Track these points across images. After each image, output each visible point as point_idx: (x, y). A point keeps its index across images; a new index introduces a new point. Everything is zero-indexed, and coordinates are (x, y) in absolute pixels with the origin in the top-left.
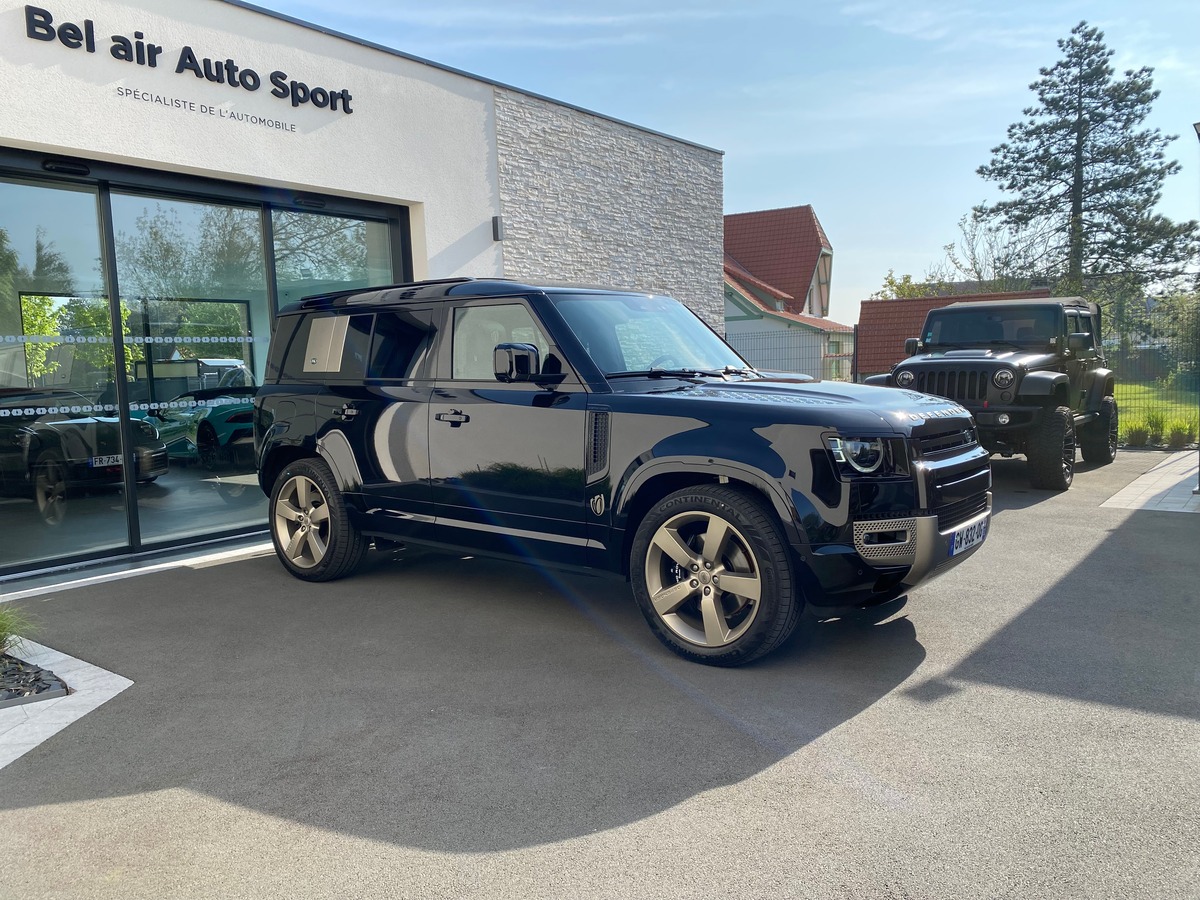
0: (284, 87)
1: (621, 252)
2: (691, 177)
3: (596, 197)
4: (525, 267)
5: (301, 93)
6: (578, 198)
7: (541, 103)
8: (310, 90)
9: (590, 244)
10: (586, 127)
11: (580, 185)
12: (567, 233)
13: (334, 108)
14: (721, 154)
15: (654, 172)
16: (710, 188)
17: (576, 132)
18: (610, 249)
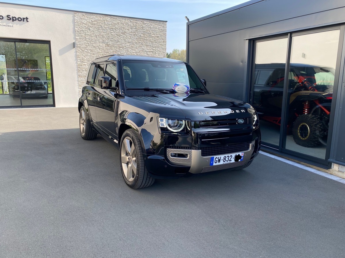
0: (10, 18)
1: (121, 49)
2: (151, 29)
3: (111, 36)
4: (84, 54)
5: (14, 19)
6: (104, 36)
7: (91, 14)
8: (17, 18)
9: (109, 47)
10: (108, 18)
11: (105, 33)
12: (100, 45)
13: (23, 21)
14: (167, 21)
15: (136, 28)
16: (160, 31)
17: (104, 20)
18: (117, 49)
